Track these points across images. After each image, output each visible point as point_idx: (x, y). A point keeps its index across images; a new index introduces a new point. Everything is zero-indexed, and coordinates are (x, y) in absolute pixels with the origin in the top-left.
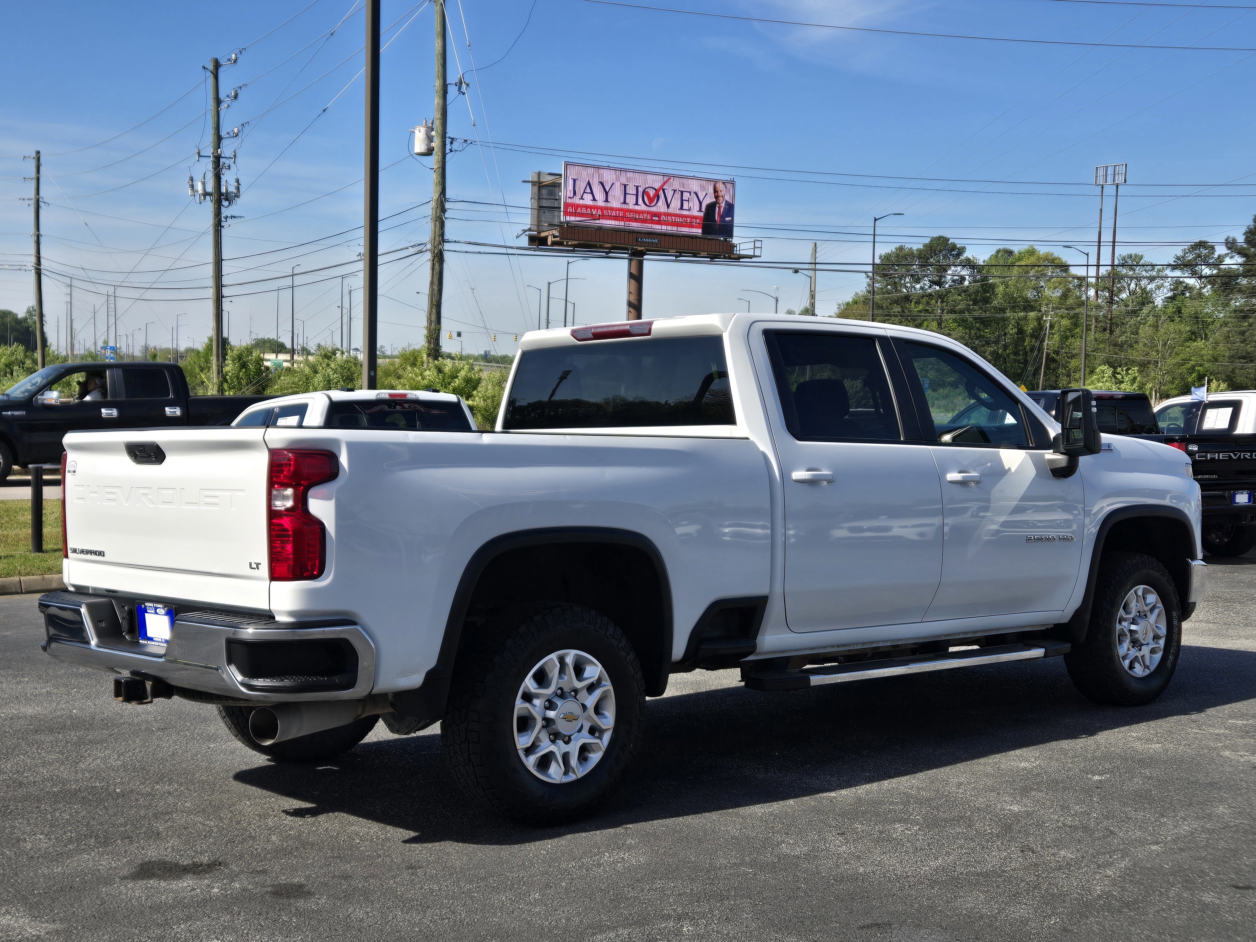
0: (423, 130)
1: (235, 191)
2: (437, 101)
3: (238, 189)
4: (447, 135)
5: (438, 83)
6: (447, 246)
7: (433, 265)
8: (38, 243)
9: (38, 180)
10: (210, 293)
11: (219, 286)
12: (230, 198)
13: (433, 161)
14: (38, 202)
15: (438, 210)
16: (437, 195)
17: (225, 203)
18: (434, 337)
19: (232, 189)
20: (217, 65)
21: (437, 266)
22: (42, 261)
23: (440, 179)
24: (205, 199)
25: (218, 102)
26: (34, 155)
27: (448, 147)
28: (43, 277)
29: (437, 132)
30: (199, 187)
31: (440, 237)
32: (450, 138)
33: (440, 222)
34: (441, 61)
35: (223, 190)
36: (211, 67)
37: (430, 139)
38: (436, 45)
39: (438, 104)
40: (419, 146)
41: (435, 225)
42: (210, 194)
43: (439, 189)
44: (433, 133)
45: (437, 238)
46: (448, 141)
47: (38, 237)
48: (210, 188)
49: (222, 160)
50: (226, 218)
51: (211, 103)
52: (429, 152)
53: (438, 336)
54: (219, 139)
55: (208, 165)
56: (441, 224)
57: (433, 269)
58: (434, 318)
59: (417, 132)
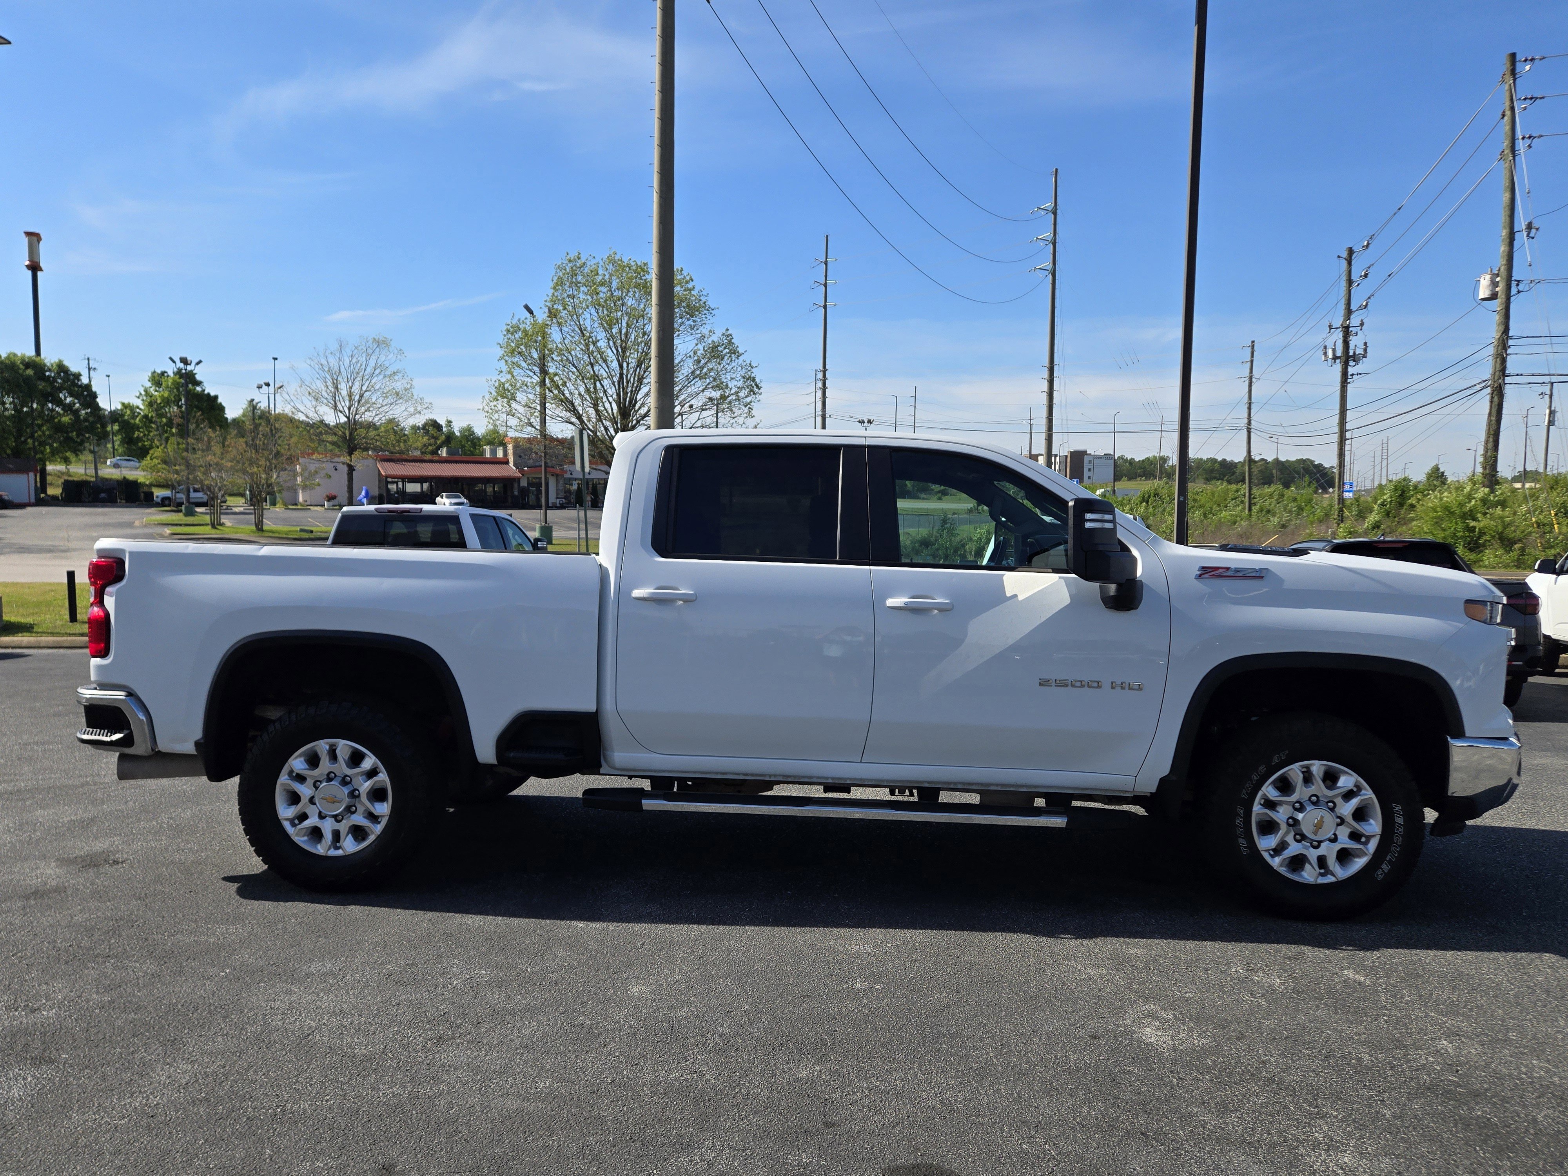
0: (1488, 277)
1: (1363, 353)
2: (1503, 248)
3: (1365, 350)
4: (1513, 279)
5: (1504, 233)
6: (1508, 380)
7: (1492, 398)
8: (1250, 408)
9: (1252, 362)
10: (1335, 438)
11: (1343, 430)
12: (1356, 358)
13: (1497, 305)
14: (1251, 378)
15: (1500, 347)
16: (1499, 334)
17: (1352, 363)
18: (1491, 463)
19: (1359, 351)
20: (1351, 252)
21: (1496, 399)
22: (1252, 422)
23: (1502, 320)
24: (1335, 362)
25: (1350, 282)
26: (1250, 344)
27: (1514, 290)
28: (1252, 434)
29: (1501, 277)
30: (1330, 354)
31: (1502, 371)
32: (1515, 281)
33: (1501, 359)
34: (1508, 212)
35: (1351, 353)
36: (1345, 254)
37: (1494, 284)
38: (1504, 199)
39: (1504, 251)
40: (1484, 292)
41: (1496, 362)
42: (1339, 358)
43: (1502, 328)
44: (1498, 279)
45: (1497, 373)
46: (1514, 284)
47: (1250, 404)
48: (1339, 353)
49: (1351, 329)
50: (1353, 375)
51: (1344, 284)
52: (1494, 296)
53: (1496, 461)
54: (1349, 312)
55: (1339, 335)
56: (1504, 361)
57: (1491, 402)
58: (1490, 445)
59: (1482, 280)
